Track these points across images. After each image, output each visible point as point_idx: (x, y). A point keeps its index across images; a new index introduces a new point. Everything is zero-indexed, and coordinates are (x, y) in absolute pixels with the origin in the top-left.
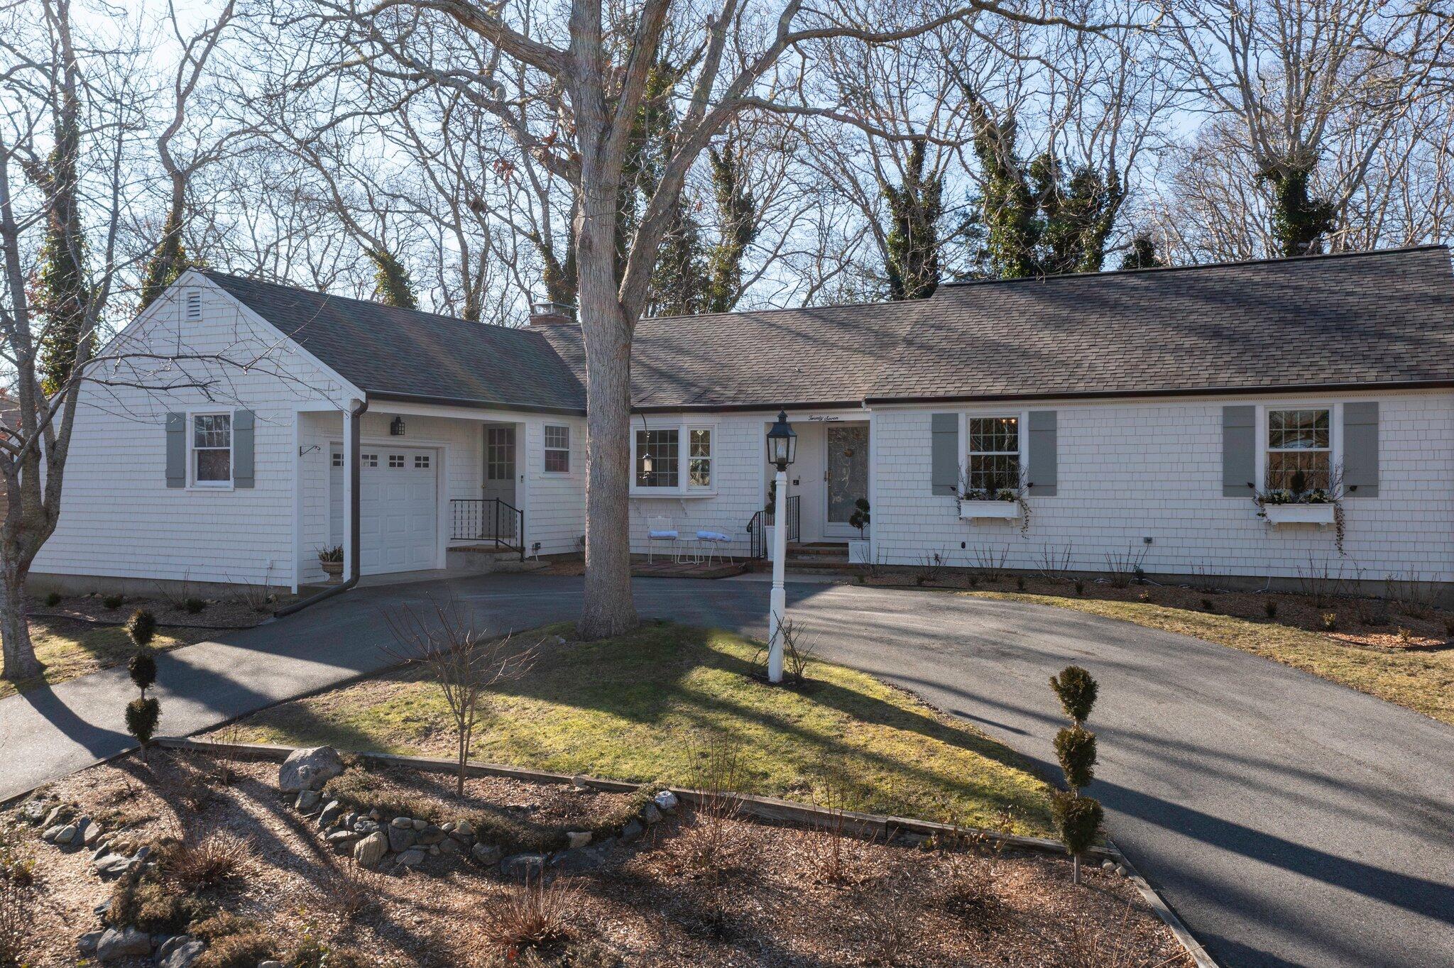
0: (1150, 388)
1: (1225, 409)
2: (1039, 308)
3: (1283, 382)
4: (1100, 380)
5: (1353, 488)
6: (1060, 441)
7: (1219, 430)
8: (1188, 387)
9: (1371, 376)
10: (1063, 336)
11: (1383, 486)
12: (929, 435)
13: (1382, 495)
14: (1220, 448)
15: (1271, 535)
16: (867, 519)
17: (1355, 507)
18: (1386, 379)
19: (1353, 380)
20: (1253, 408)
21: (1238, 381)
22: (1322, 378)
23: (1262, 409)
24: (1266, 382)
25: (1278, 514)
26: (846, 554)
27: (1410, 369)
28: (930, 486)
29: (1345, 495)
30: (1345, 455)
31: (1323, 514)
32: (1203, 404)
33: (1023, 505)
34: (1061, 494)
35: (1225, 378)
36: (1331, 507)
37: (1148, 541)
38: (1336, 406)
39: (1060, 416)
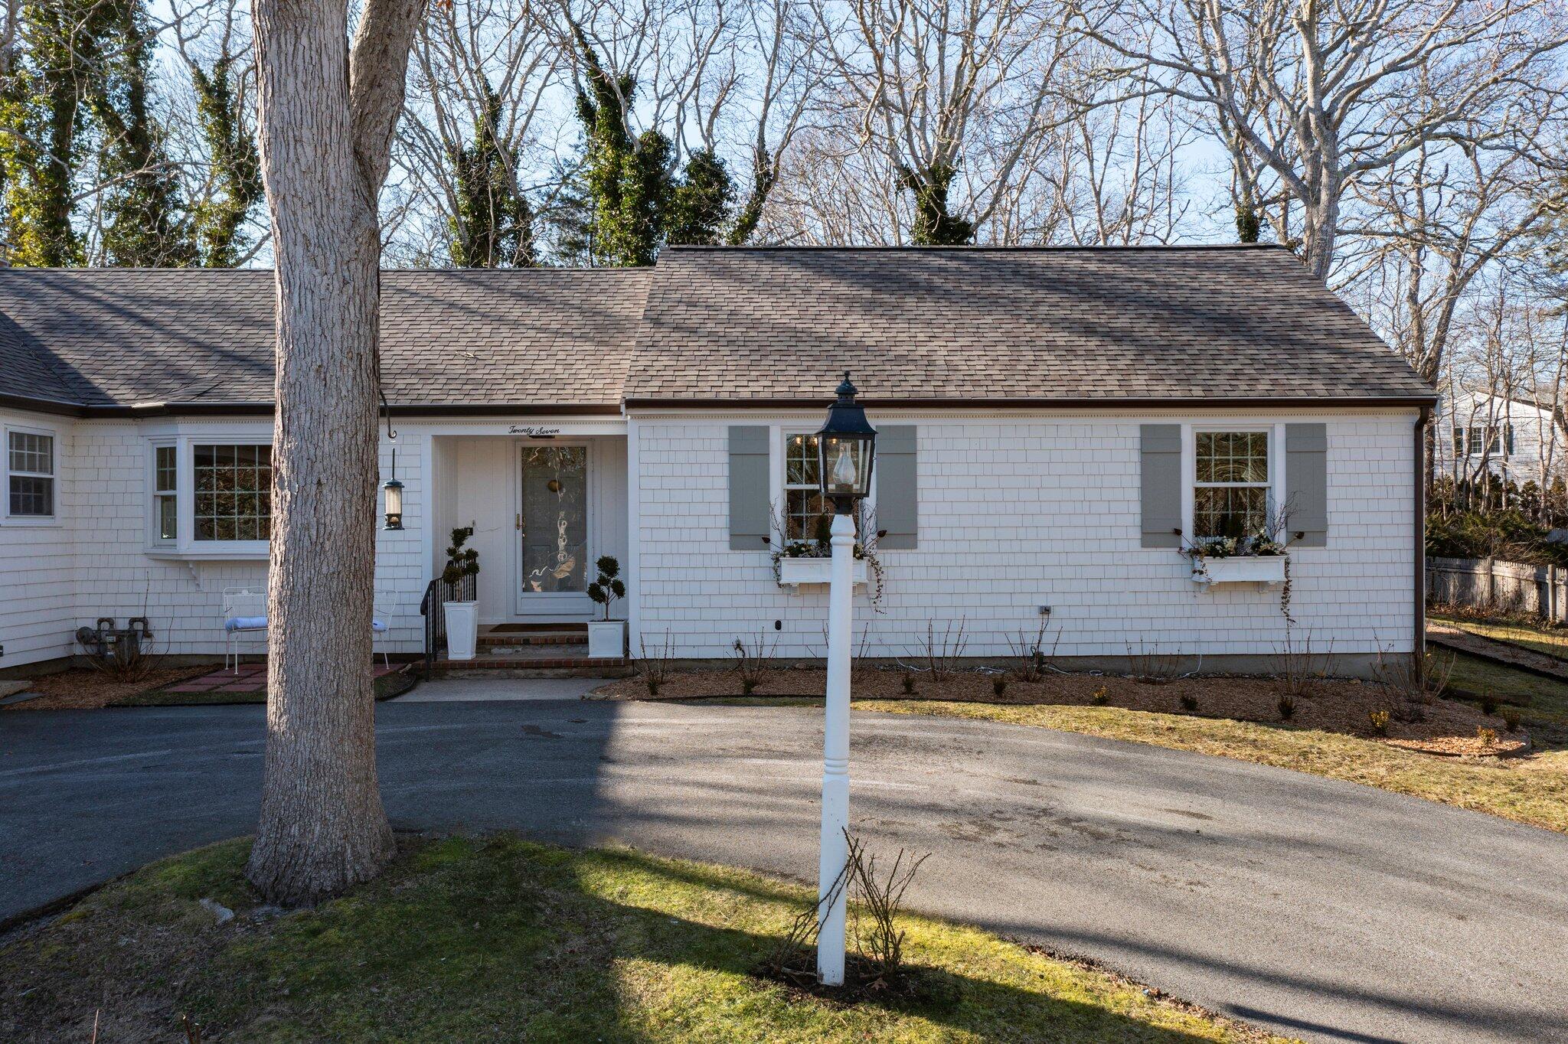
0: (1051, 396)
1: (1144, 427)
2: (826, 284)
3: (1218, 394)
4: (976, 384)
5: (1300, 535)
6: (921, 470)
7: (1136, 457)
8: (1099, 395)
9: (1320, 390)
10: (883, 323)
11: (1332, 532)
12: (724, 458)
13: (1331, 543)
14: (1137, 482)
15: (1204, 598)
16: (620, 590)
17: (1300, 554)
18: (1340, 392)
19: (1301, 395)
20: (1177, 428)
21: (1160, 392)
22: (1262, 390)
23: (1190, 427)
24: (1198, 393)
25: (1220, 570)
26: (585, 641)
27: (1357, 383)
28: (726, 537)
29: (1289, 544)
30: (1291, 494)
31: (1268, 570)
32: (1113, 421)
33: (874, 564)
34: (923, 546)
35: (1140, 386)
36: (1282, 560)
37: (1046, 610)
38: (1276, 426)
39: (921, 433)
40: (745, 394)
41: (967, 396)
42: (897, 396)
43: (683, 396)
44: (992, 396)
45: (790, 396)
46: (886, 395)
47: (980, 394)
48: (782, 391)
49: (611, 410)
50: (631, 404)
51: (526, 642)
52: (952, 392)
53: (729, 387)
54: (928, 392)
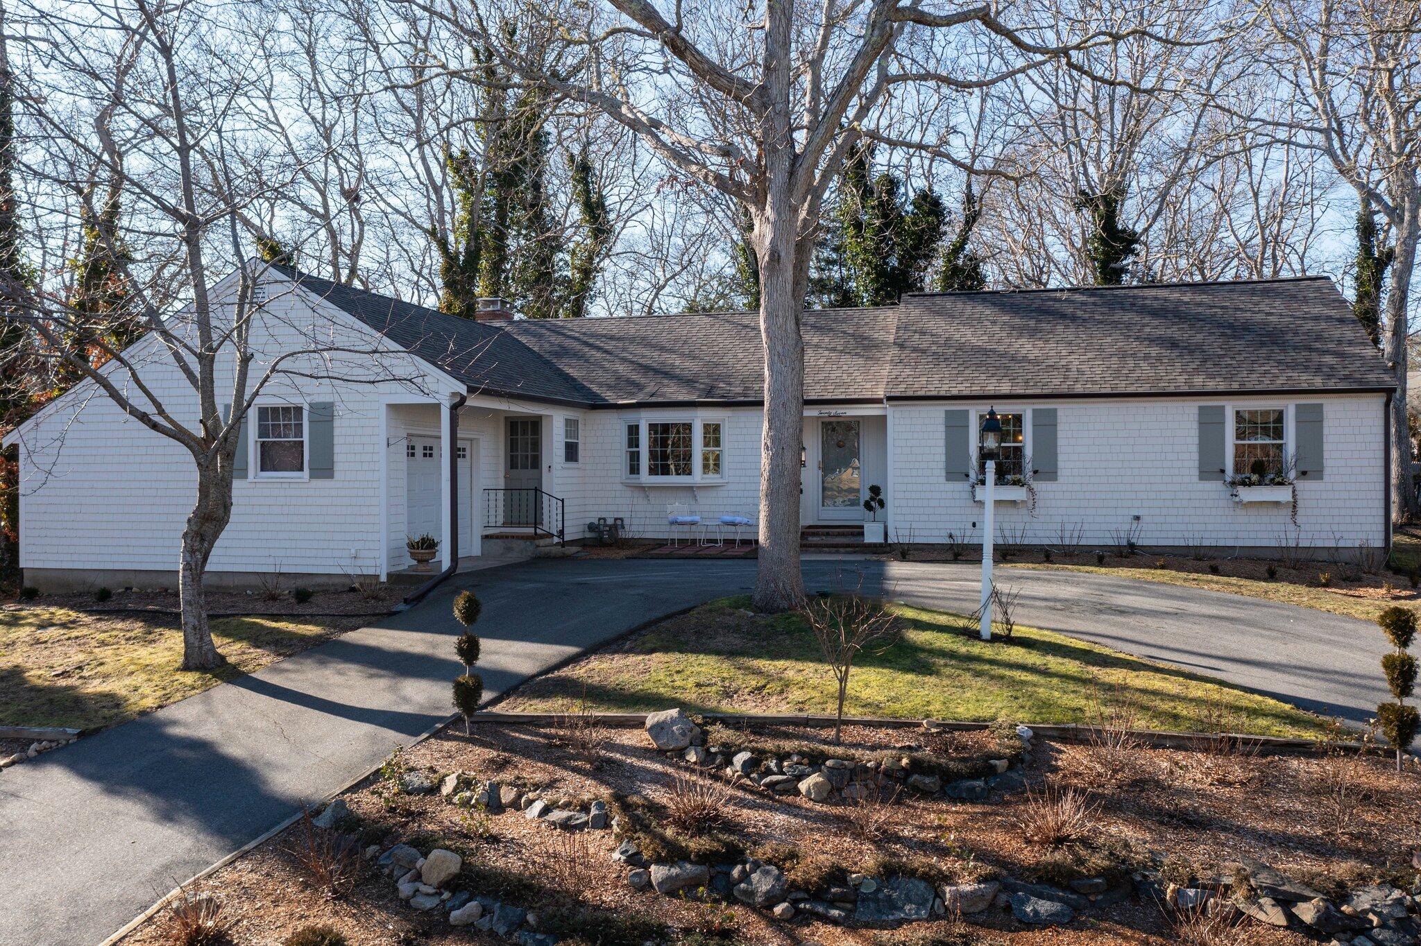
0: (1140, 390)
1: (1200, 408)
2: (1006, 318)
3: (1249, 387)
4: (1094, 382)
5: (1304, 473)
6: (1060, 435)
7: (1195, 425)
8: (1171, 389)
9: (1318, 382)
10: (1040, 344)
11: (1327, 471)
12: (942, 428)
13: (1326, 478)
14: (1196, 440)
15: (1238, 512)
16: (882, 504)
17: (1304, 486)
18: (1331, 385)
19: (1305, 386)
20: (1223, 408)
21: (1211, 385)
22: (1280, 383)
23: (1230, 407)
24: (1235, 386)
25: (1247, 494)
26: (862, 534)
27: (1346, 378)
28: (943, 473)
29: (1297, 478)
30: (1298, 447)
31: (1282, 494)
32: (1181, 404)
33: (1031, 490)
34: (1061, 479)
35: (1199, 382)
36: (1290, 489)
37: (1137, 518)
38: (1290, 407)
39: (1059, 413)
40: (955, 392)
41: (1087, 392)
42: (1045, 392)
43: (919, 394)
44: (1103, 391)
45: (981, 393)
46: (1038, 391)
47: (1096, 389)
48: (976, 390)
49: (879, 401)
50: (889, 399)
51: (828, 534)
52: (1079, 388)
53: (945, 387)
54: (1064, 389)
